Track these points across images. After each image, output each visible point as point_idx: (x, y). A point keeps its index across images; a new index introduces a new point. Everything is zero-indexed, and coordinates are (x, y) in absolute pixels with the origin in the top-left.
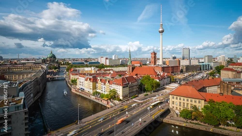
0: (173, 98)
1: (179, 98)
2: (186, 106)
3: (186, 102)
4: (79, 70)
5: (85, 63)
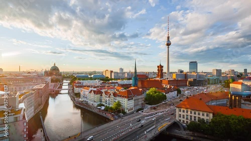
0: (180, 111)
1: (185, 110)
3: (193, 115)
4: (83, 83)
5: (89, 76)
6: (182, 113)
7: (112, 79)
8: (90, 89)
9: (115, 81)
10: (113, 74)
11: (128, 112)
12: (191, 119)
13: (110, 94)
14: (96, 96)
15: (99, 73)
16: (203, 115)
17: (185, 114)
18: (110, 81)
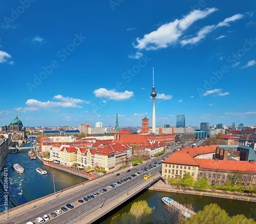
0: (166, 166)
1: (172, 165)
2: (179, 174)
3: (179, 169)
4: (52, 139)
5: (61, 132)
6: (168, 168)
7: (88, 135)
8: (62, 146)
9: (93, 137)
10: (90, 129)
11: (108, 171)
12: (177, 173)
13: (87, 151)
14: (69, 154)
16: (189, 168)
17: (171, 169)
18: (87, 138)
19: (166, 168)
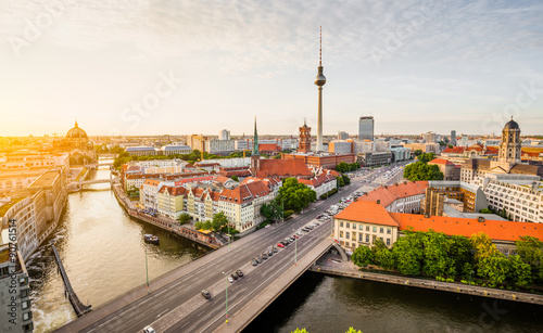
0: (342, 225)
1: (351, 224)
2: (364, 240)
3: (364, 232)
4: (143, 168)
5: (157, 149)
6: (344, 229)
7: (206, 156)
8: (161, 184)
9: (214, 161)
10: (208, 143)
11: (242, 231)
12: (361, 239)
13: (204, 195)
14: (174, 199)
15: (177, 139)
16: (382, 231)
17: (350, 230)
18: (204, 162)
19: (341, 229)
